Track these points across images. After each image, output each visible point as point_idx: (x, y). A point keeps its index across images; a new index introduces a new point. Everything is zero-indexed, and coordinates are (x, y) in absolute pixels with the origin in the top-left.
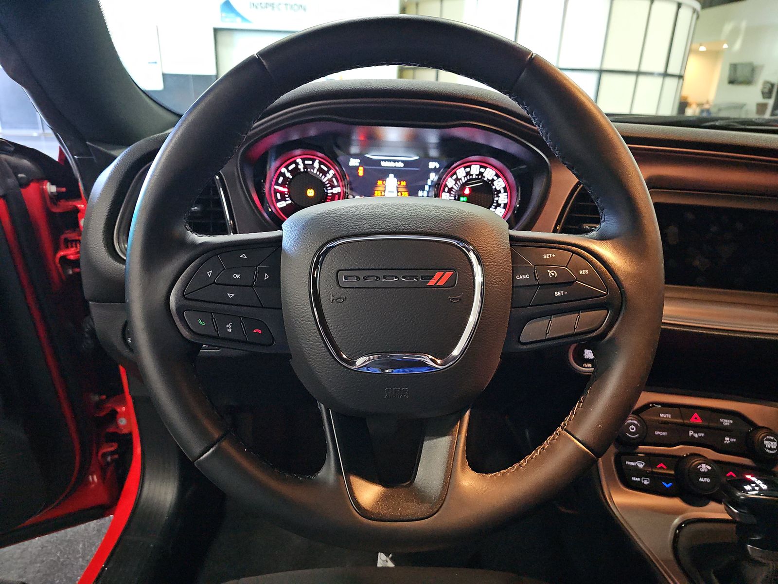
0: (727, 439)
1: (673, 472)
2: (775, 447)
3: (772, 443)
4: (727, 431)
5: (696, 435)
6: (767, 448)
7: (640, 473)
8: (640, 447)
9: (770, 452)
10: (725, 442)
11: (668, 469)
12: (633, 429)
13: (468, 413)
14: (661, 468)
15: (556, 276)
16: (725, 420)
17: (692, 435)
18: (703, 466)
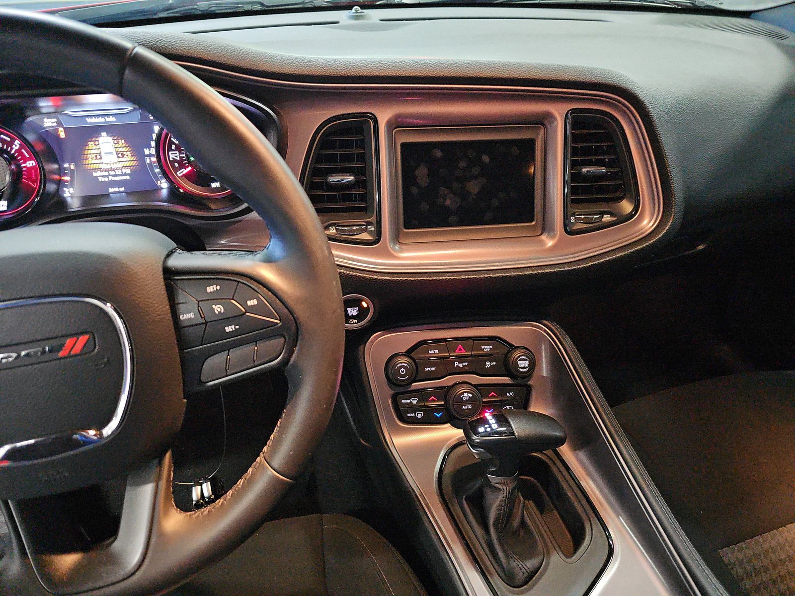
0: (488, 363)
1: (443, 403)
2: (527, 366)
3: (524, 362)
4: (489, 356)
5: (461, 365)
6: (521, 368)
7: (415, 409)
8: (413, 384)
9: (523, 370)
10: (486, 367)
11: (438, 400)
12: (403, 372)
13: (168, 455)
14: (433, 401)
15: (222, 311)
16: (486, 347)
17: (457, 366)
18: (466, 394)
